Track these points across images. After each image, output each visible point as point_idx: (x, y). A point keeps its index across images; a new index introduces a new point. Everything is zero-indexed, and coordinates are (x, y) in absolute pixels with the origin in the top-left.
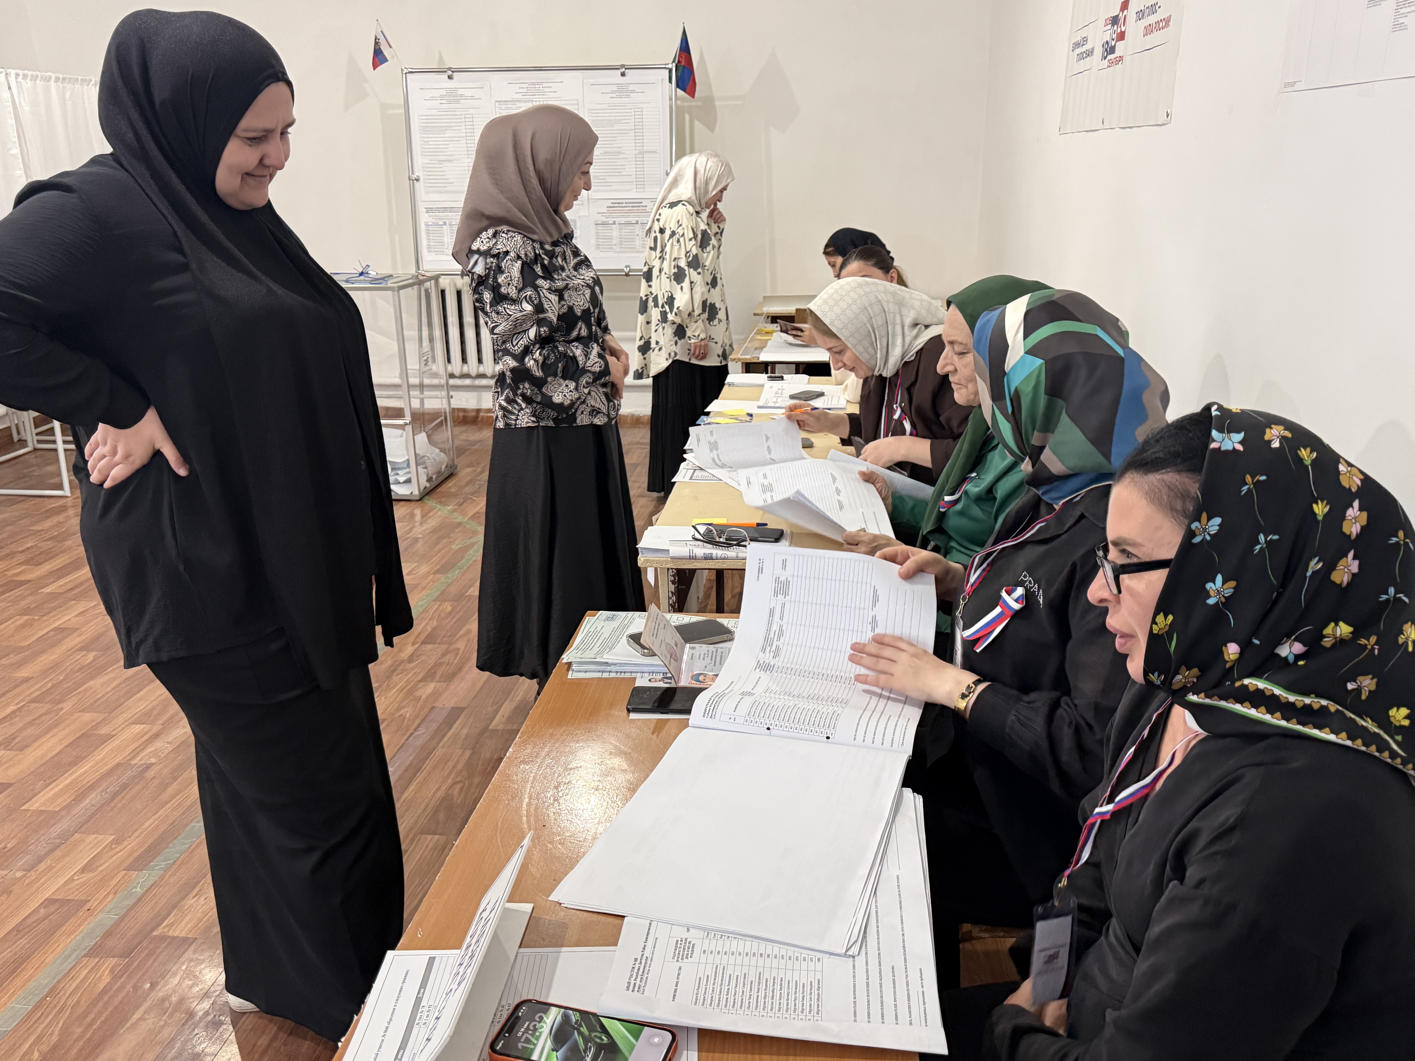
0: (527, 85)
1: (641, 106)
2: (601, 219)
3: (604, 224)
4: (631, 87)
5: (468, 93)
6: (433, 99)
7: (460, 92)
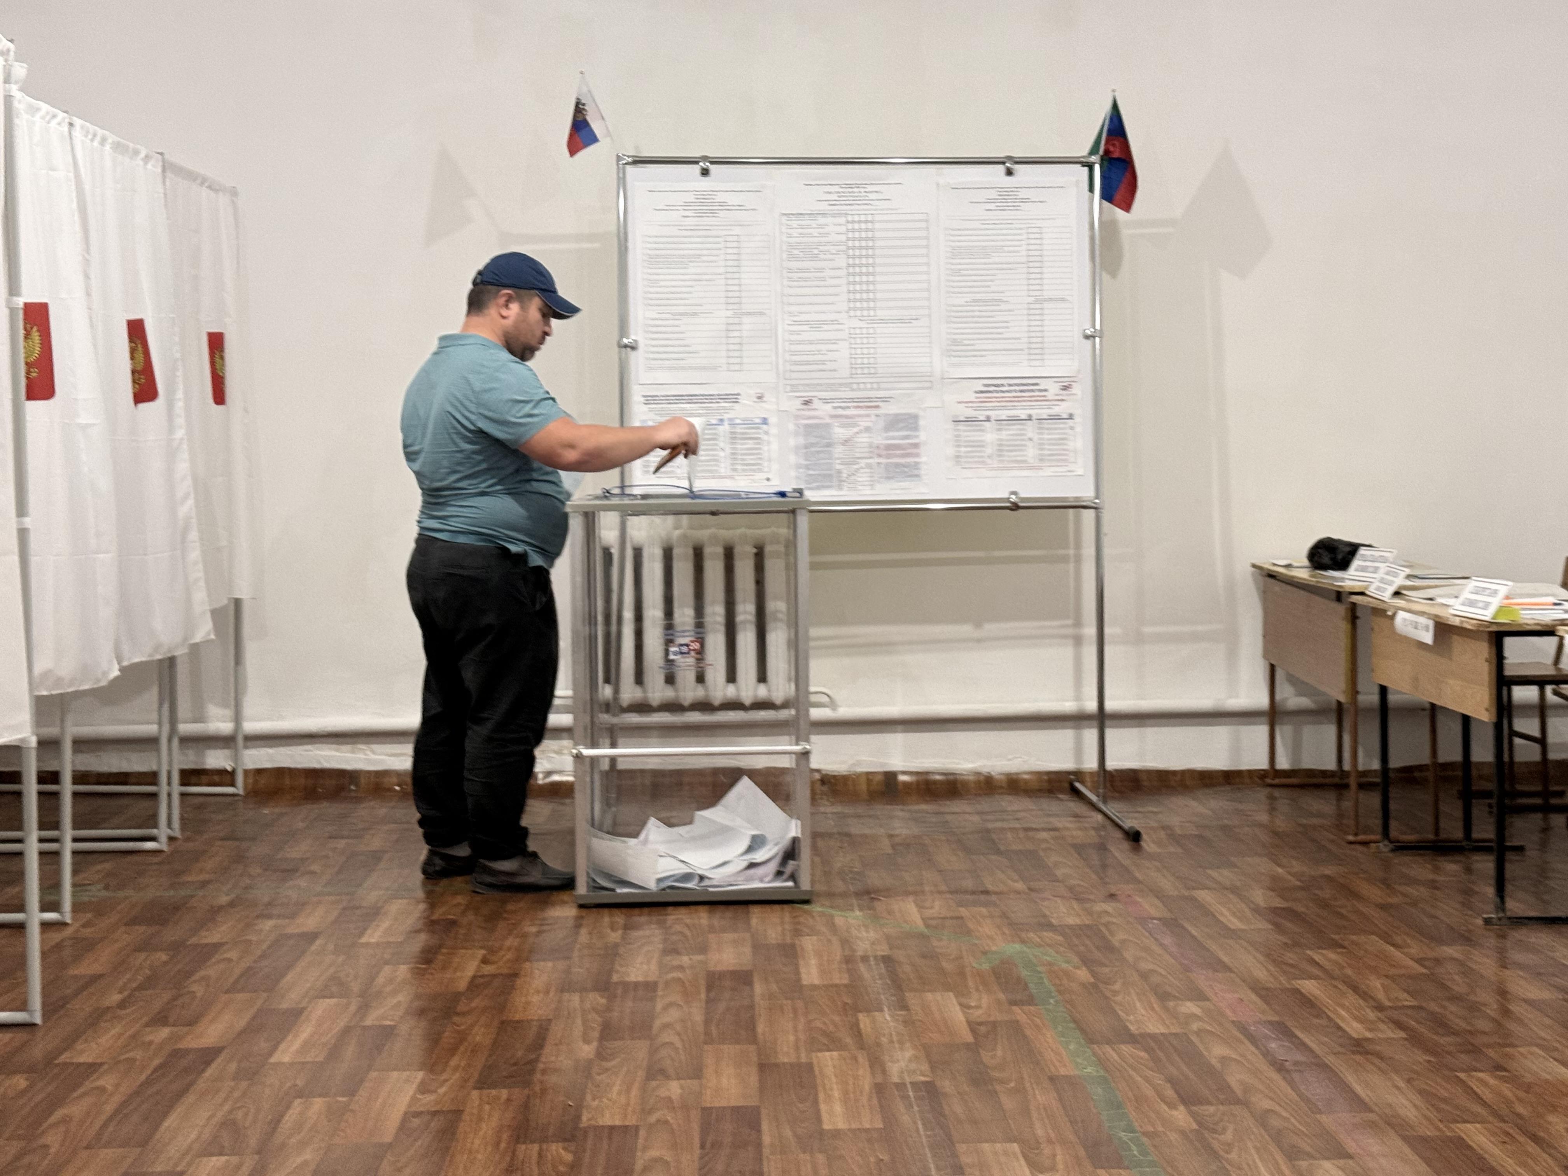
0: (836, 189)
1: (1039, 223)
2: (965, 412)
3: (968, 420)
4: (1023, 194)
5: (733, 199)
6: (670, 208)
7: (720, 197)
